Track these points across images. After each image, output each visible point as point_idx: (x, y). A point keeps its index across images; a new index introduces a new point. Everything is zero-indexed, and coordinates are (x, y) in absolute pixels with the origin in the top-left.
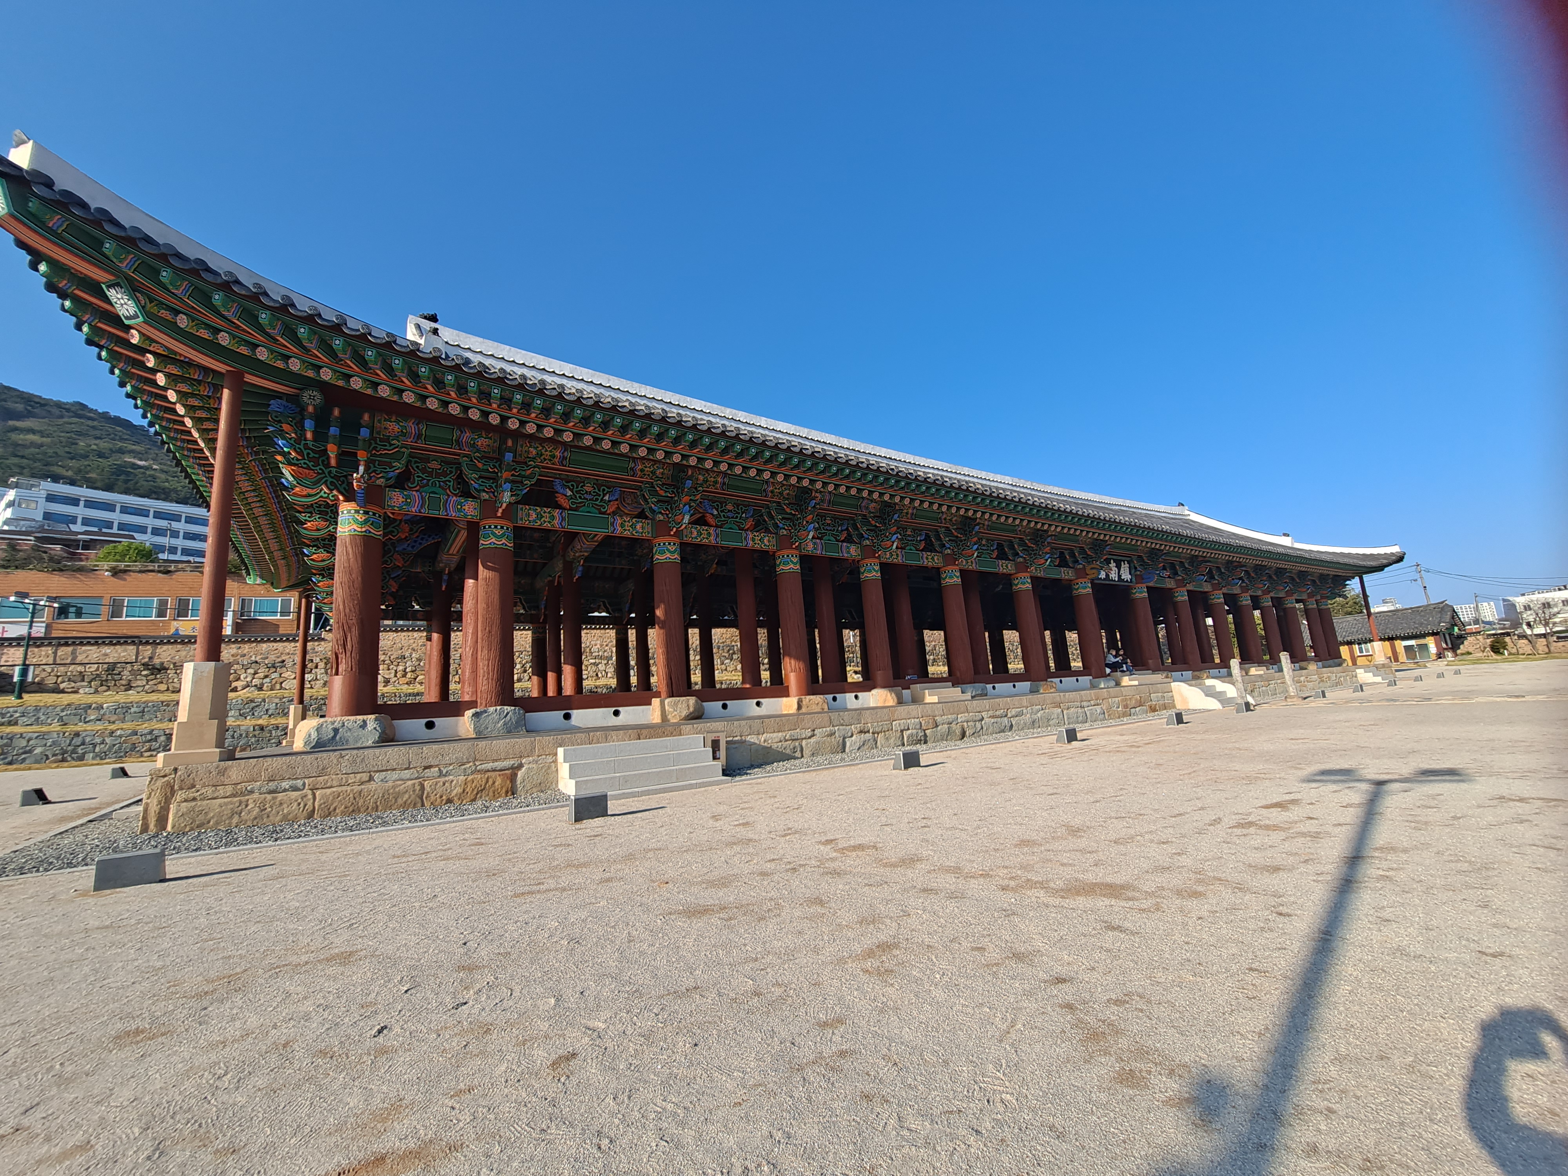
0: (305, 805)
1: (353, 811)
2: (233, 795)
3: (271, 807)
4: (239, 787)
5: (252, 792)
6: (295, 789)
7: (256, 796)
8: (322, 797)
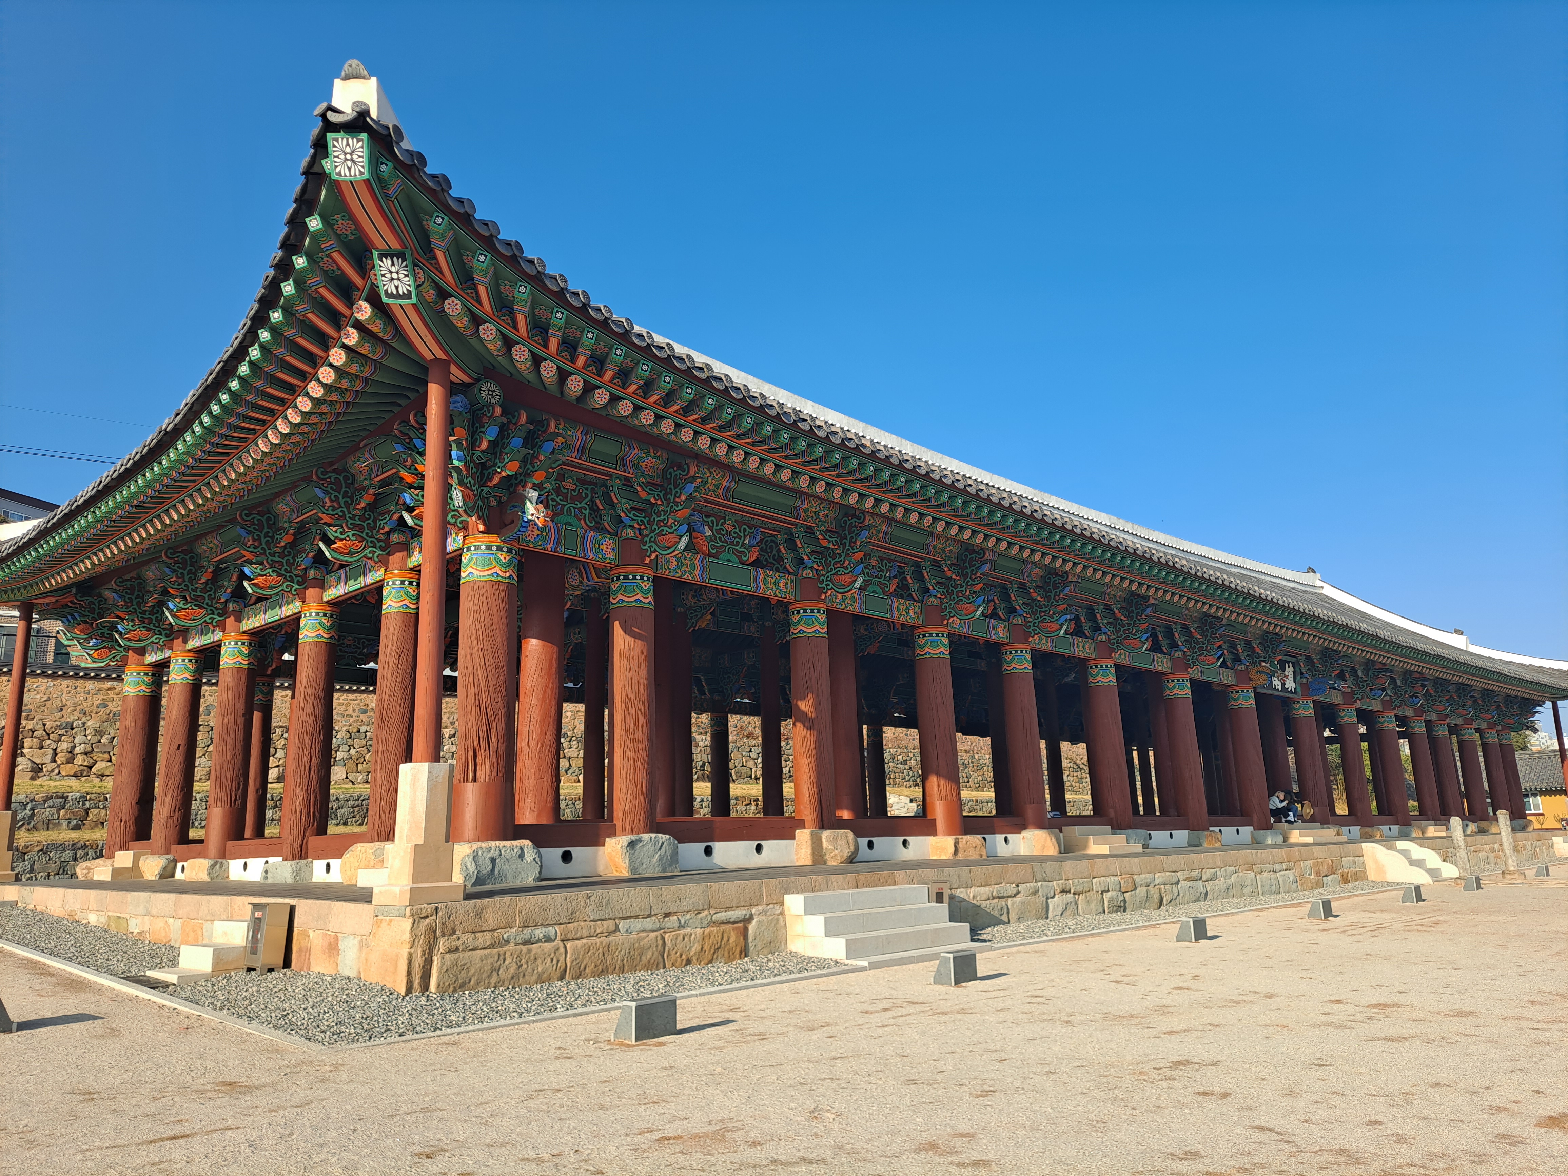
0: (558, 961)
1: (602, 971)
2: (492, 946)
3: (527, 963)
4: (496, 934)
5: (507, 942)
6: (548, 939)
7: (511, 947)
8: (574, 950)
